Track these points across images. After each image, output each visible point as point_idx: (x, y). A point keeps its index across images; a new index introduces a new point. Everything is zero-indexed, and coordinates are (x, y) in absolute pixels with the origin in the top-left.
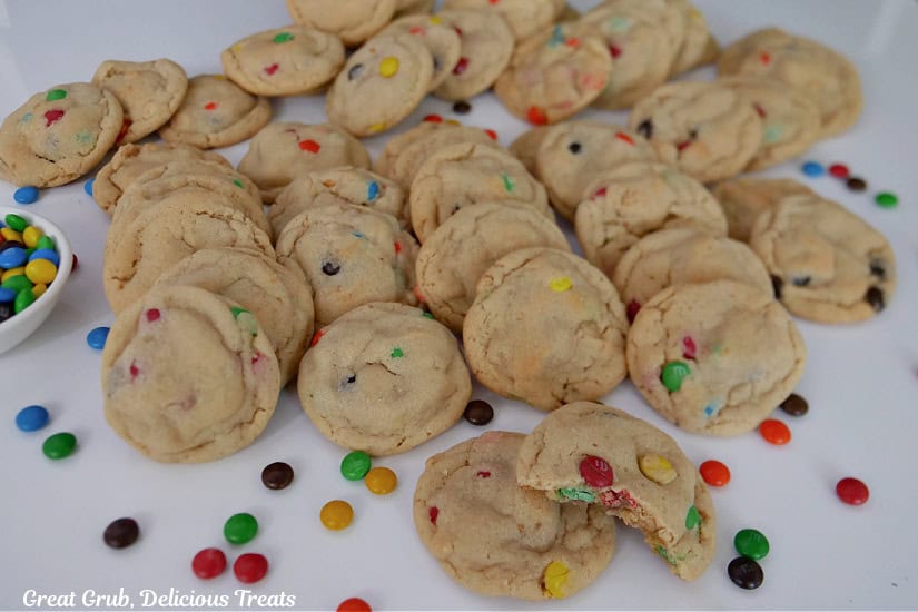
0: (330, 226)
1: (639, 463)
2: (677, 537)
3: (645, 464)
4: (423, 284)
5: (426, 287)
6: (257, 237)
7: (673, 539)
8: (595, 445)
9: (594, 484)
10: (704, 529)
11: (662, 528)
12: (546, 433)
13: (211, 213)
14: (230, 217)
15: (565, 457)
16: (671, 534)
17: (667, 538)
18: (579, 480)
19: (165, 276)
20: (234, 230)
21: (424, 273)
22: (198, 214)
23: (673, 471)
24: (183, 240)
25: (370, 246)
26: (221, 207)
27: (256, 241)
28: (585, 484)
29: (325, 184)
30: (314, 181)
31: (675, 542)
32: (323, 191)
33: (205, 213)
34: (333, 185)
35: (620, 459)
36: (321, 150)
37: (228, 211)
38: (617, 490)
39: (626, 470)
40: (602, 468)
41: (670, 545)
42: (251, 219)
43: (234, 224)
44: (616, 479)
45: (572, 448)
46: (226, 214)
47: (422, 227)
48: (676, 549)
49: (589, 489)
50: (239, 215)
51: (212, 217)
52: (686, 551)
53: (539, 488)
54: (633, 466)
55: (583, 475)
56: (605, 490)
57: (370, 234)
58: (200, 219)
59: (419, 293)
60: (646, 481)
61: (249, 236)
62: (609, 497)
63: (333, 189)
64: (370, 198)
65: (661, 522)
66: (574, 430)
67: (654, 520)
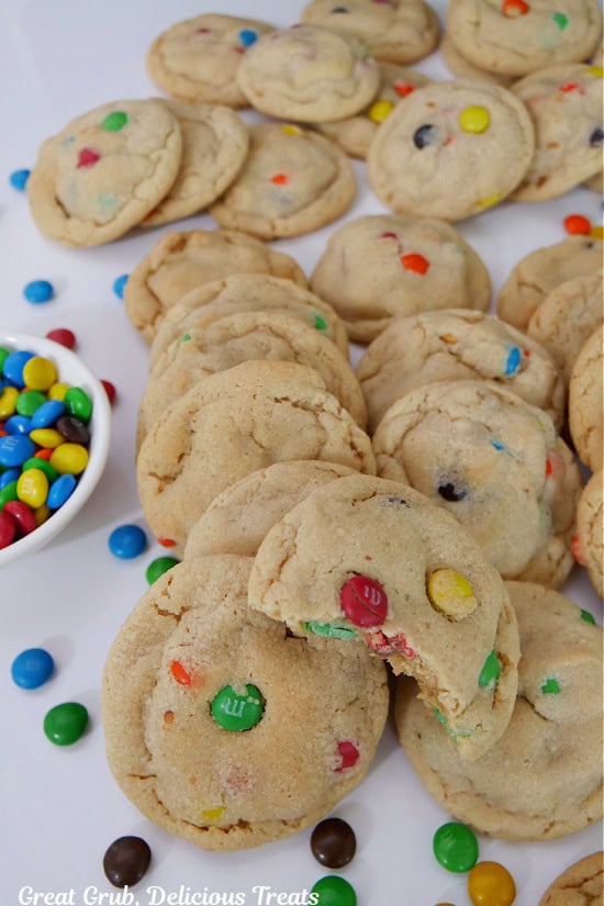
0: (461, 426)
1: (427, 584)
2: (463, 704)
3: (435, 587)
4: (589, 544)
5: (593, 548)
6: (355, 439)
7: (457, 705)
8: (368, 558)
9: (357, 622)
10: (501, 687)
11: (445, 691)
12: (300, 530)
13: (294, 400)
14: (320, 406)
15: (321, 575)
16: (456, 700)
17: (449, 704)
18: (336, 613)
19: (223, 499)
20: (323, 428)
21: (592, 525)
22: (277, 400)
23: (473, 599)
24: (251, 435)
25: (515, 467)
26: (310, 392)
27: (353, 446)
28: (344, 620)
29: (442, 338)
30: (428, 333)
31: (459, 711)
32: (440, 350)
33: (286, 399)
34: (454, 343)
35: (400, 579)
36: (431, 269)
37: (318, 397)
38: (389, 634)
39: (407, 597)
40: (372, 601)
41: (452, 715)
42: (348, 410)
43: (325, 419)
44: (390, 615)
45: (334, 561)
46: (315, 402)
47: (586, 437)
48: (459, 721)
49: (350, 625)
50: (332, 404)
51: (295, 405)
52: (473, 725)
53: (276, 618)
54: (418, 593)
55: (343, 608)
56: (373, 630)
57: (516, 446)
58: (278, 409)
59: (578, 553)
60: (433, 617)
61: (344, 440)
62: (377, 640)
63: (454, 348)
64: (508, 372)
65: (444, 683)
66: (341, 532)
67: (436, 679)
